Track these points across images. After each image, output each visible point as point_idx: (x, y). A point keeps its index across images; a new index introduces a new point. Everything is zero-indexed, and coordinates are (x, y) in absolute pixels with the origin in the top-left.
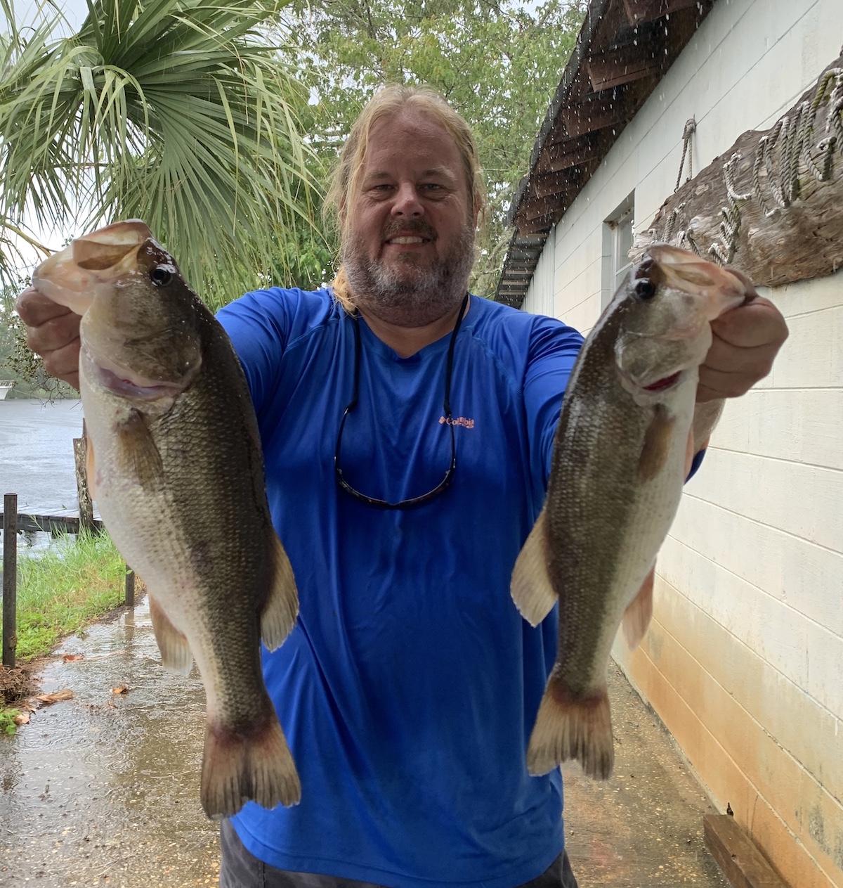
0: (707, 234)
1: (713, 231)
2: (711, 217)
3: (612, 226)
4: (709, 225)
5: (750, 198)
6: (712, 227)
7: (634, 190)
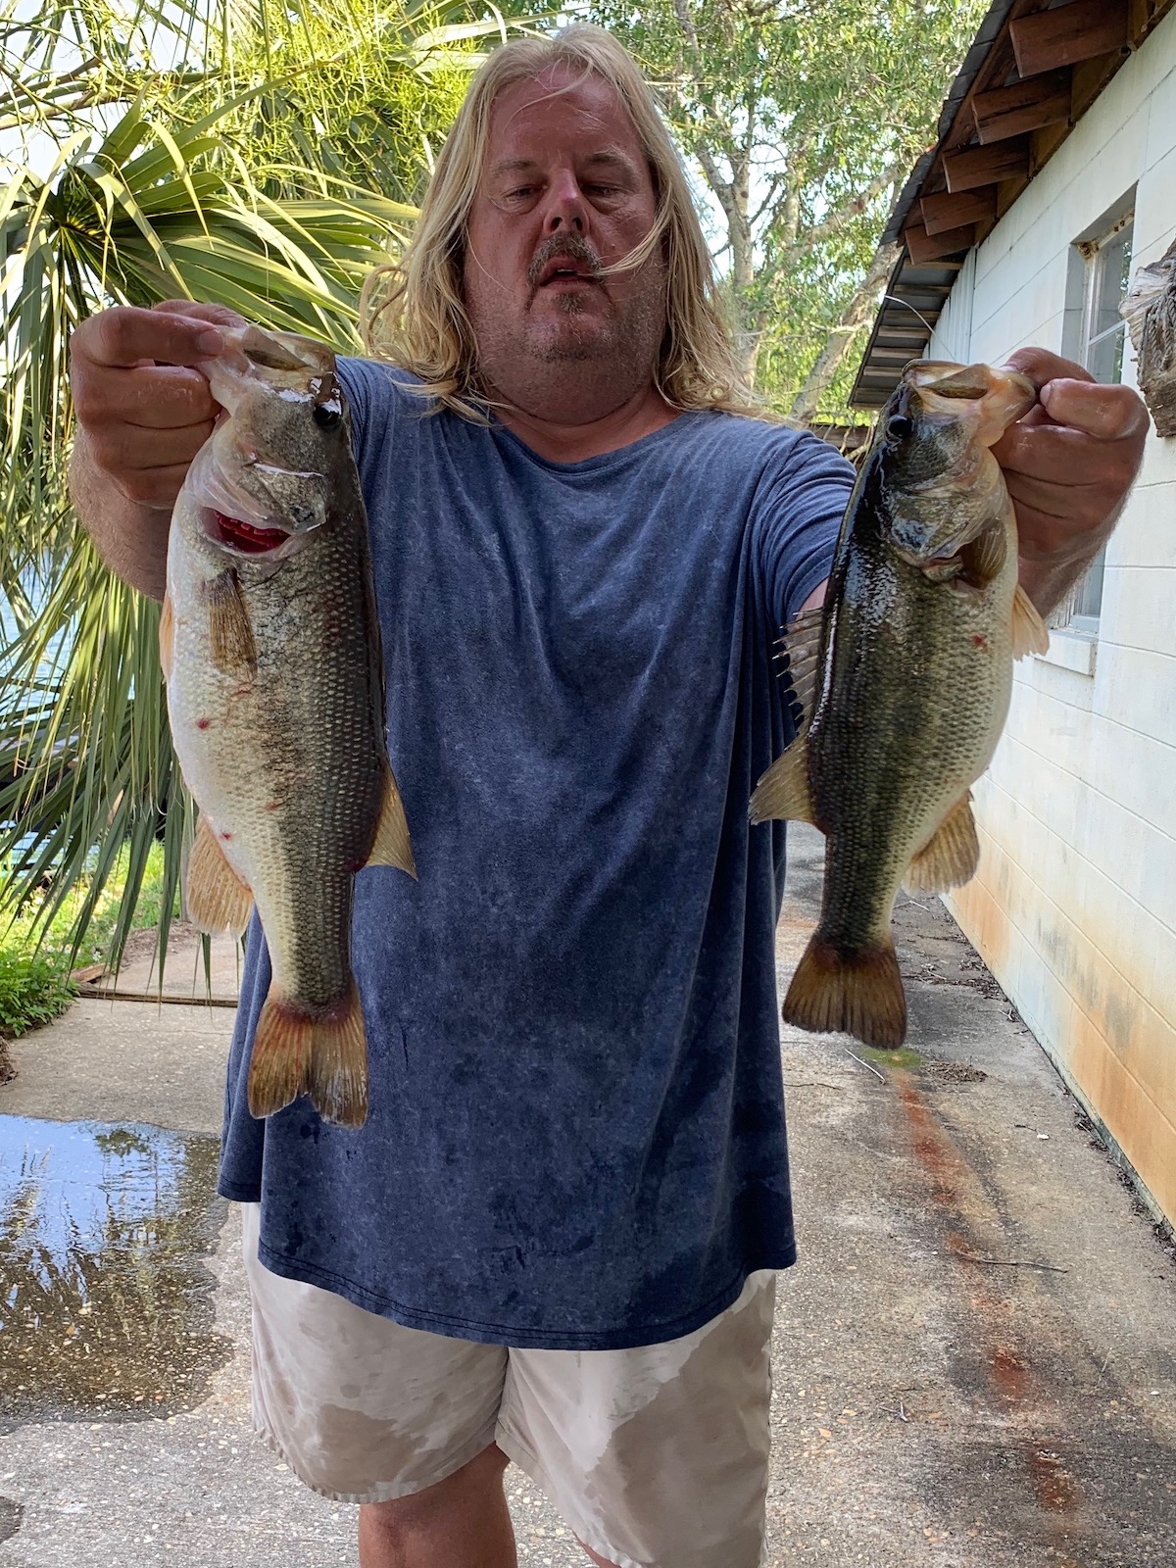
3: (1087, 252)
7: (1137, 183)
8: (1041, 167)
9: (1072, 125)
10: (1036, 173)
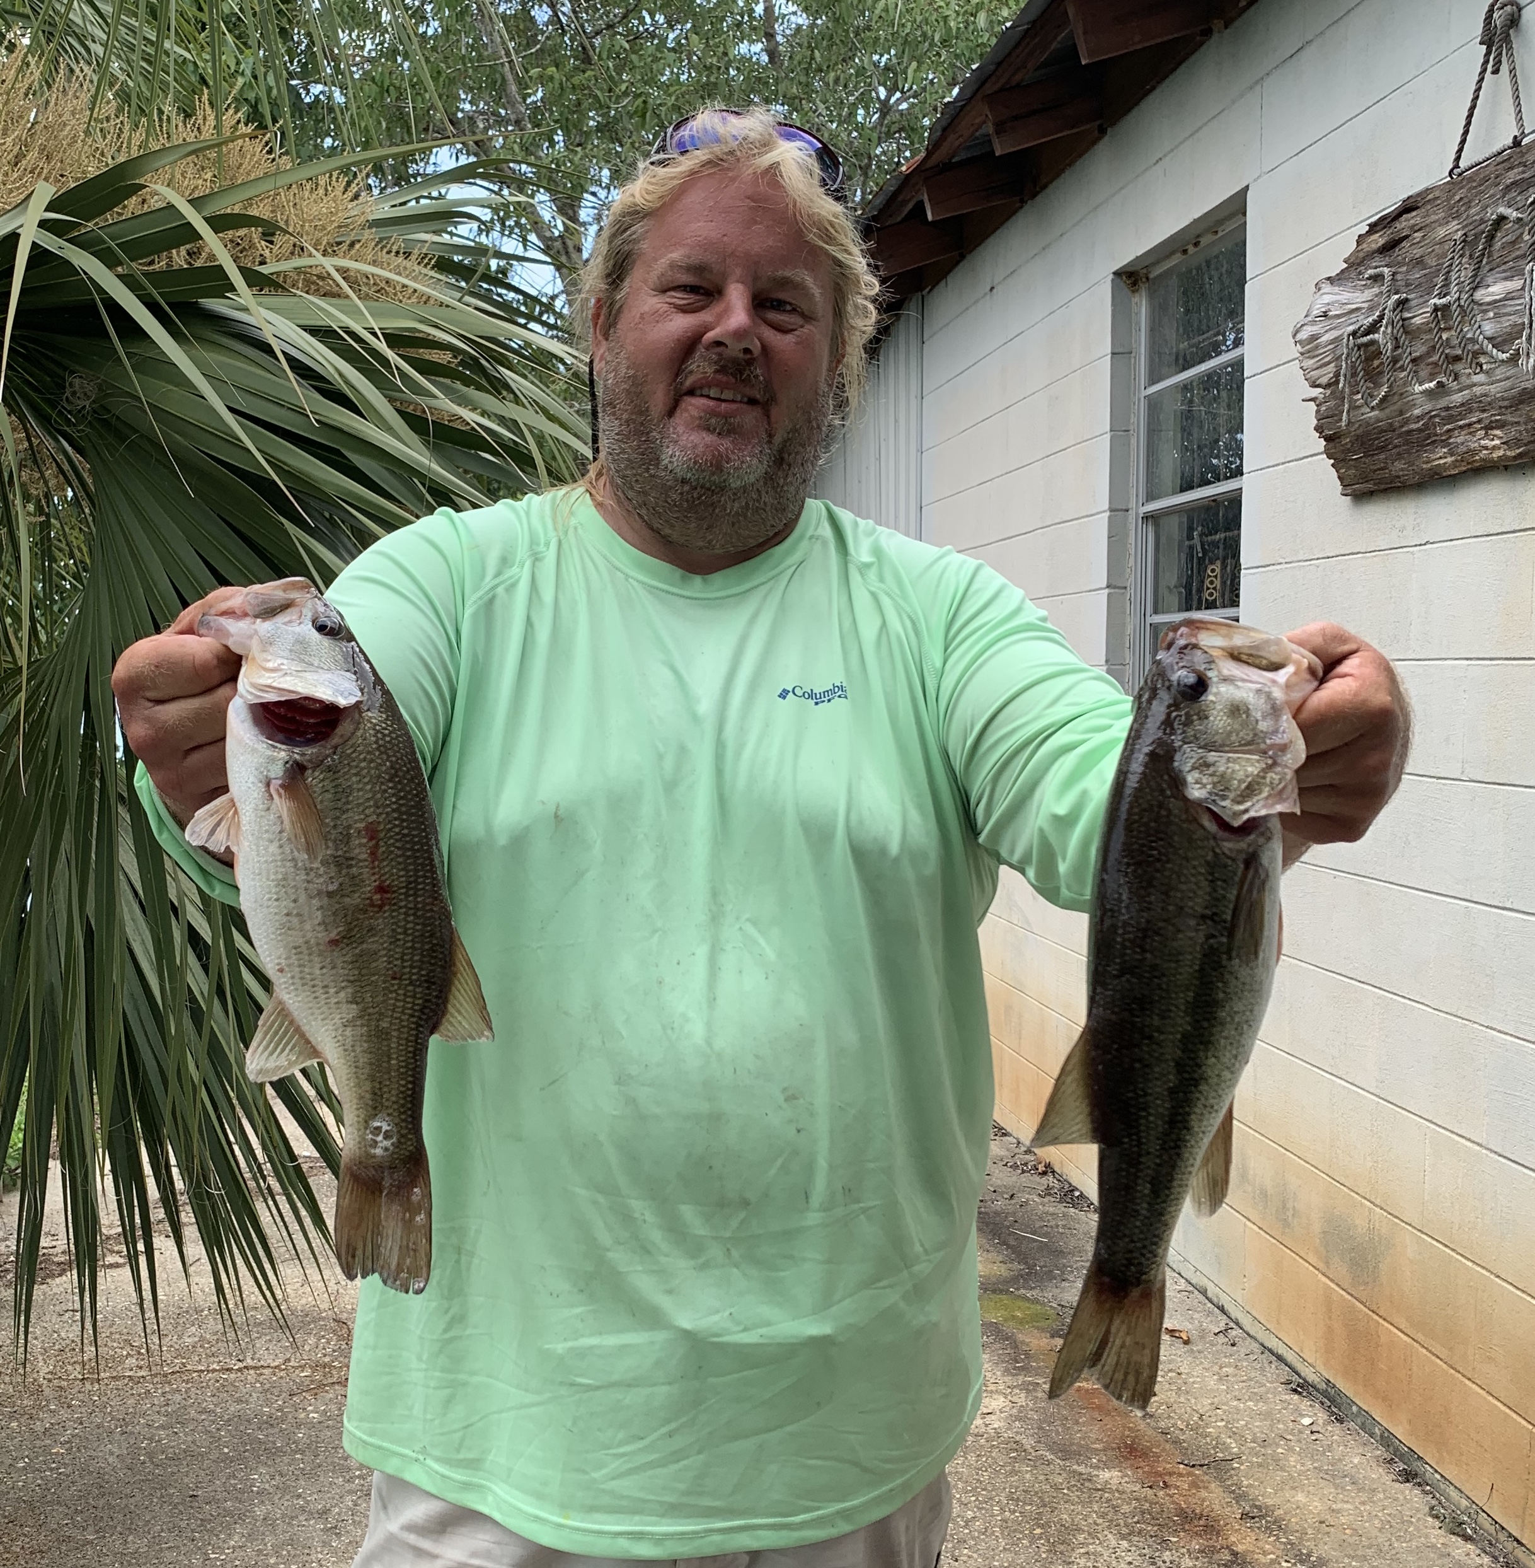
3: (1137, 283)
7: (1247, 187)
8: (1045, 187)
9: (1102, 131)
10: (1034, 196)
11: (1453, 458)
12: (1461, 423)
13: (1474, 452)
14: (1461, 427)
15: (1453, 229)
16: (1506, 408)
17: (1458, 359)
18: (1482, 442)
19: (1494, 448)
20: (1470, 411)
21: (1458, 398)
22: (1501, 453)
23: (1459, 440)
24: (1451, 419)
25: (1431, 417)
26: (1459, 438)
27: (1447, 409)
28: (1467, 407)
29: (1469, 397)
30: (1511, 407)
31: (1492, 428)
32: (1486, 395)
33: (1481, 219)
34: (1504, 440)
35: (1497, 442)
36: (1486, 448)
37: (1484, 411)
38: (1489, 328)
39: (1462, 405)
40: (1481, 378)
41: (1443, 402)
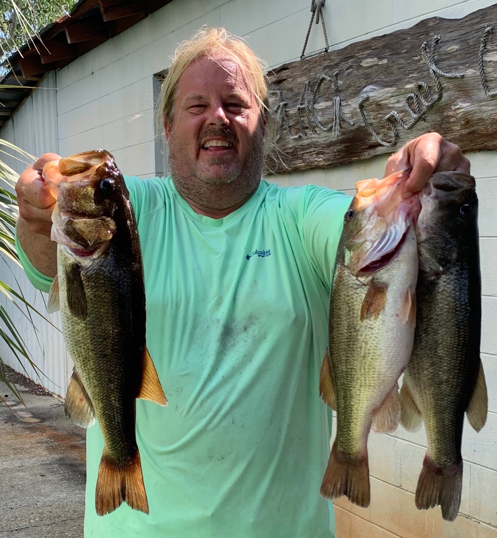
0: (383, 102)
1: (393, 100)
2: (395, 88)
3: (161, 79)
4: (389, 95)
5: (463, 77)
6: (392, 97)
8: (118, 33)
9: (146, 16)
10: (112, 37)
11: (304, 164)
12: (307, 151)
13: (312, 163)
14: (307, 153)
15: (304, 80)
16: (325, 147)
17: (307, 128)
18: (316, 159)
19: (320, 161)
20: (311, 147)
21: (306, 142)
22: (322, 163)
23: (307, 157)
24: (303, 149)
25: (296, 148)
26: (306, 156)
27: (302, 146)
28: (309, 146)
29: (310, 142)
30: (326, 147)
31: (319, 154)
32: (317, 142)
33: (315, 77)
34: (324, 159)
35: (321, 159)
36: (317, 161)
37: (316, 148)
38: (319, 119)
39: (308, 145)
40: (316, 136)
41: (301, 143)
